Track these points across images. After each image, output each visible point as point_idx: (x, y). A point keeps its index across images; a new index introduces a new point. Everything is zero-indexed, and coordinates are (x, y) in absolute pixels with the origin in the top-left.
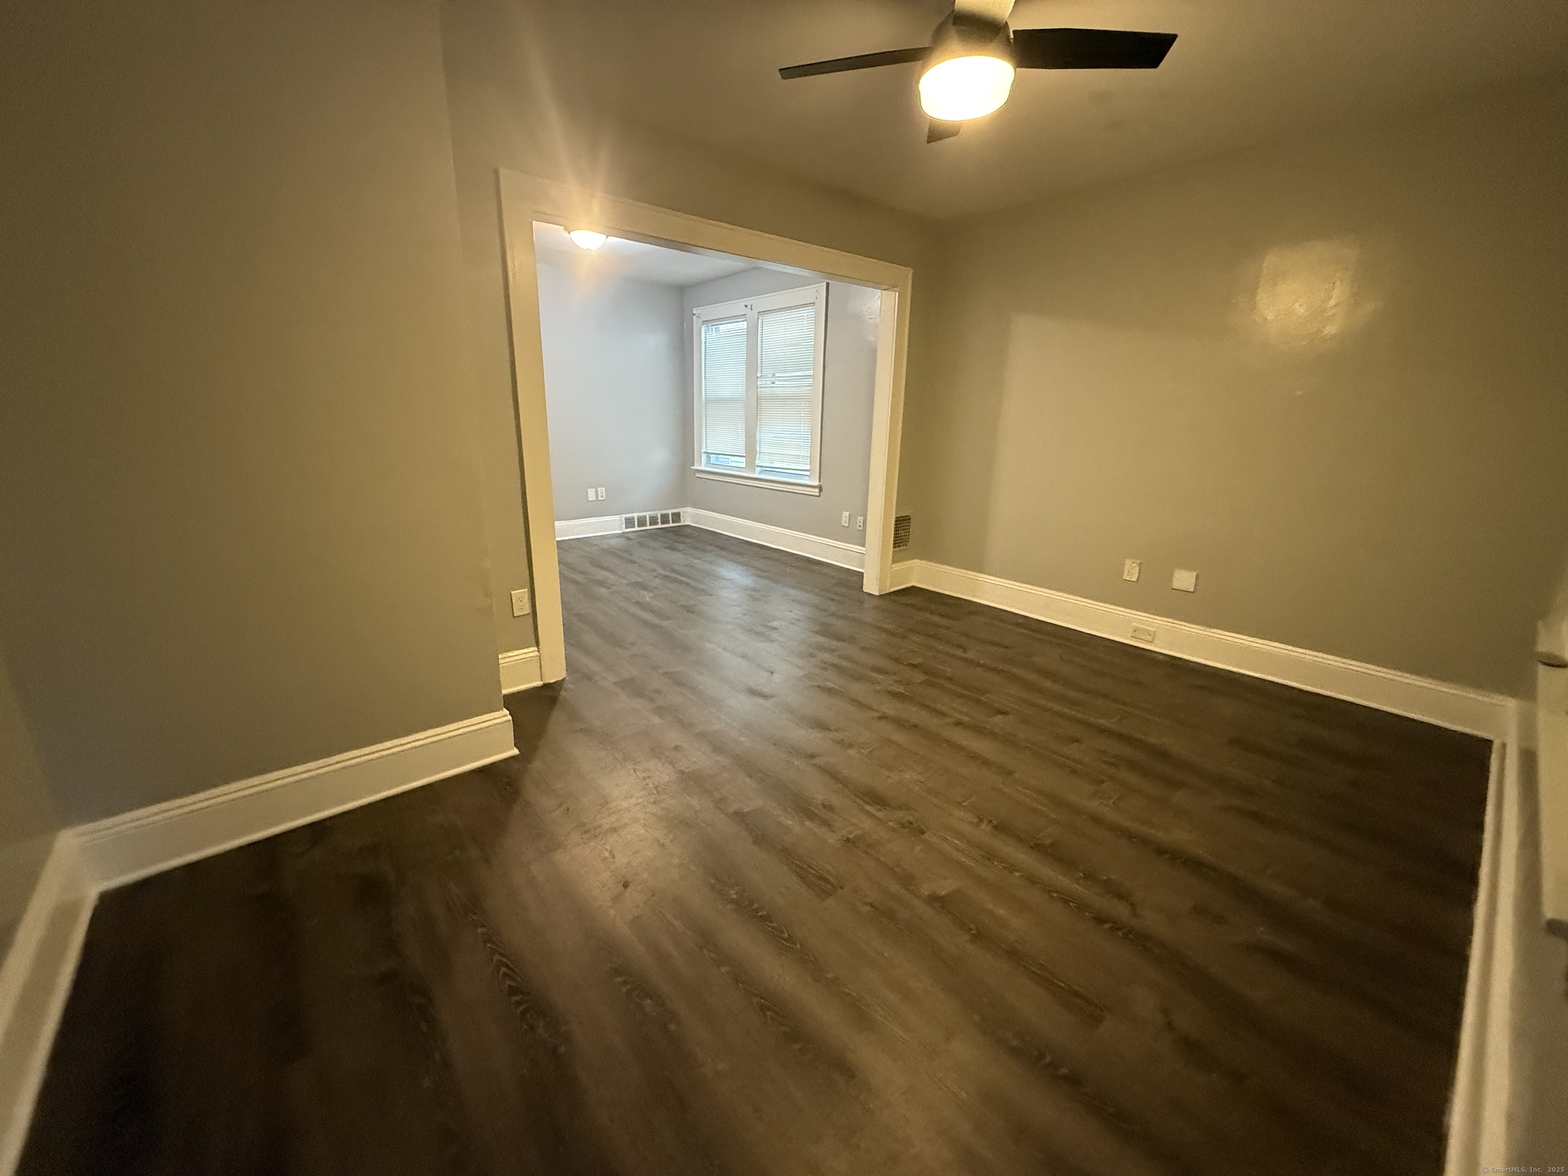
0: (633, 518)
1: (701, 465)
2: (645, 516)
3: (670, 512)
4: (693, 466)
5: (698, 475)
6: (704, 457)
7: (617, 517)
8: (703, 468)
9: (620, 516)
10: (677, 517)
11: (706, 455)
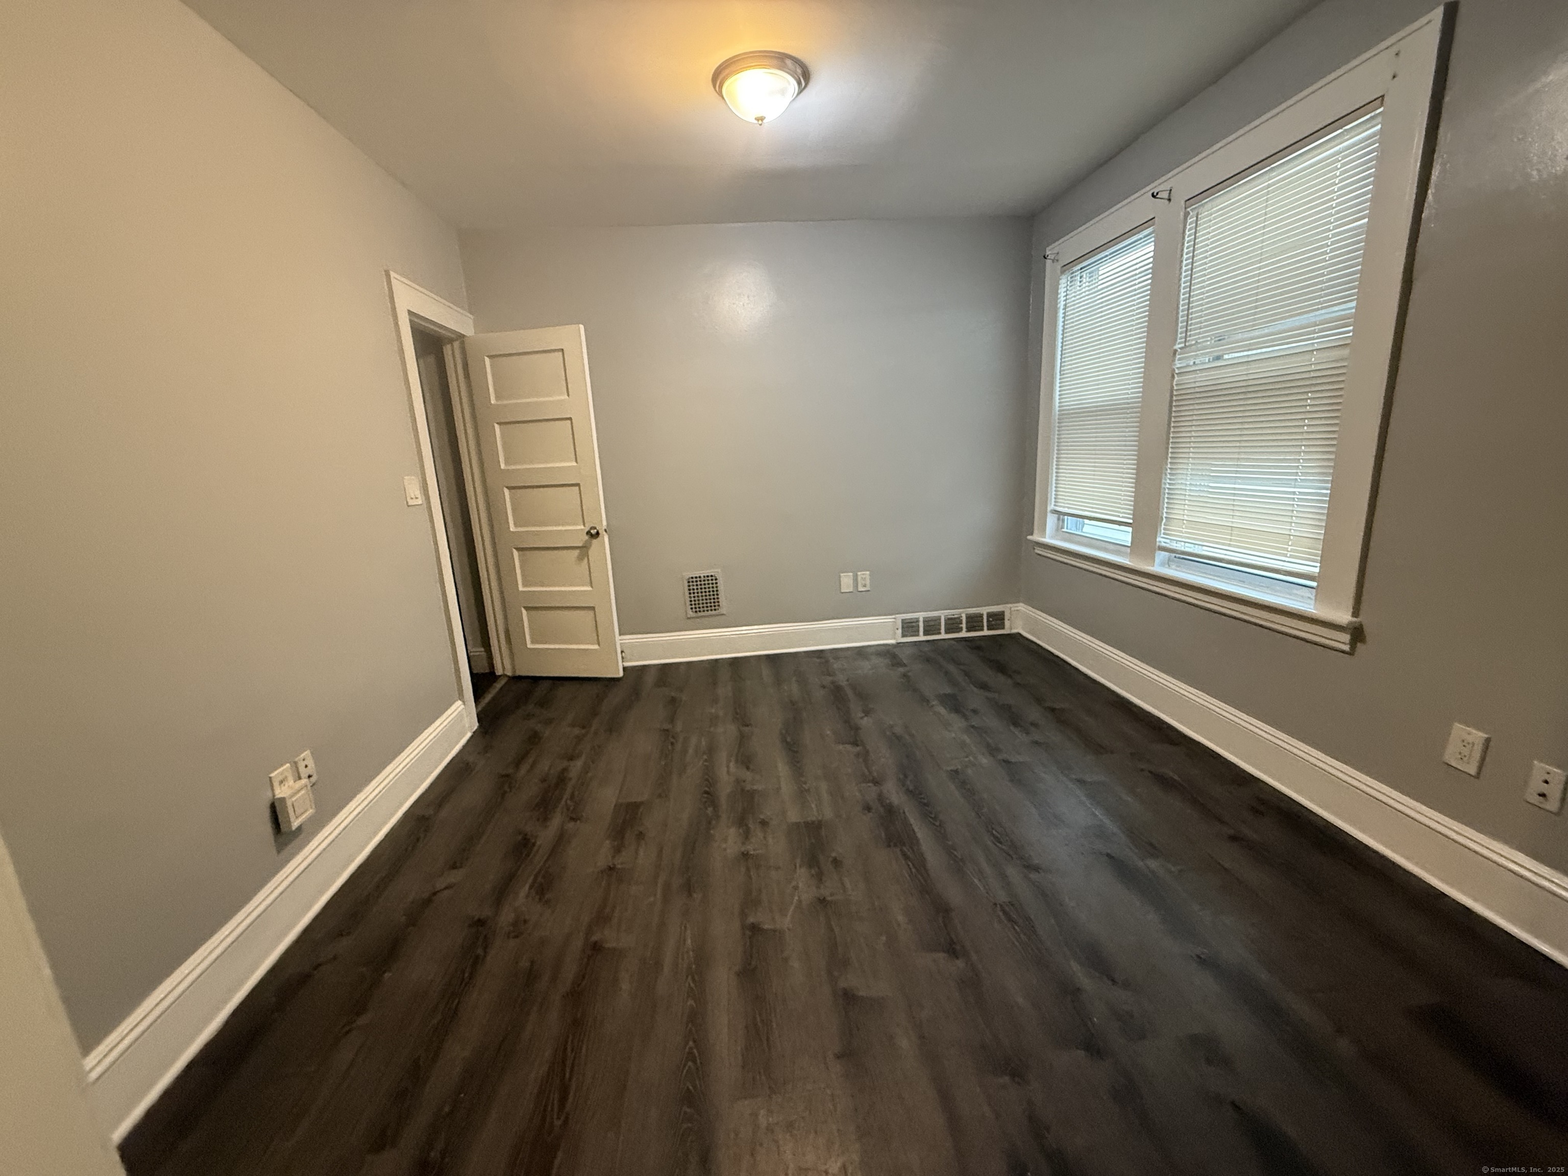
0: (917, 621)
1: (1044, 535)
2: (939, 618)
3: (985, 611)
4: (1032, 534)
5: (1038, 551)
6: (1051, 520)
7: (888, 619)
8: (1048, 540)
9: (893, 617)
10: (997, 619)
11: (1056, 516)
